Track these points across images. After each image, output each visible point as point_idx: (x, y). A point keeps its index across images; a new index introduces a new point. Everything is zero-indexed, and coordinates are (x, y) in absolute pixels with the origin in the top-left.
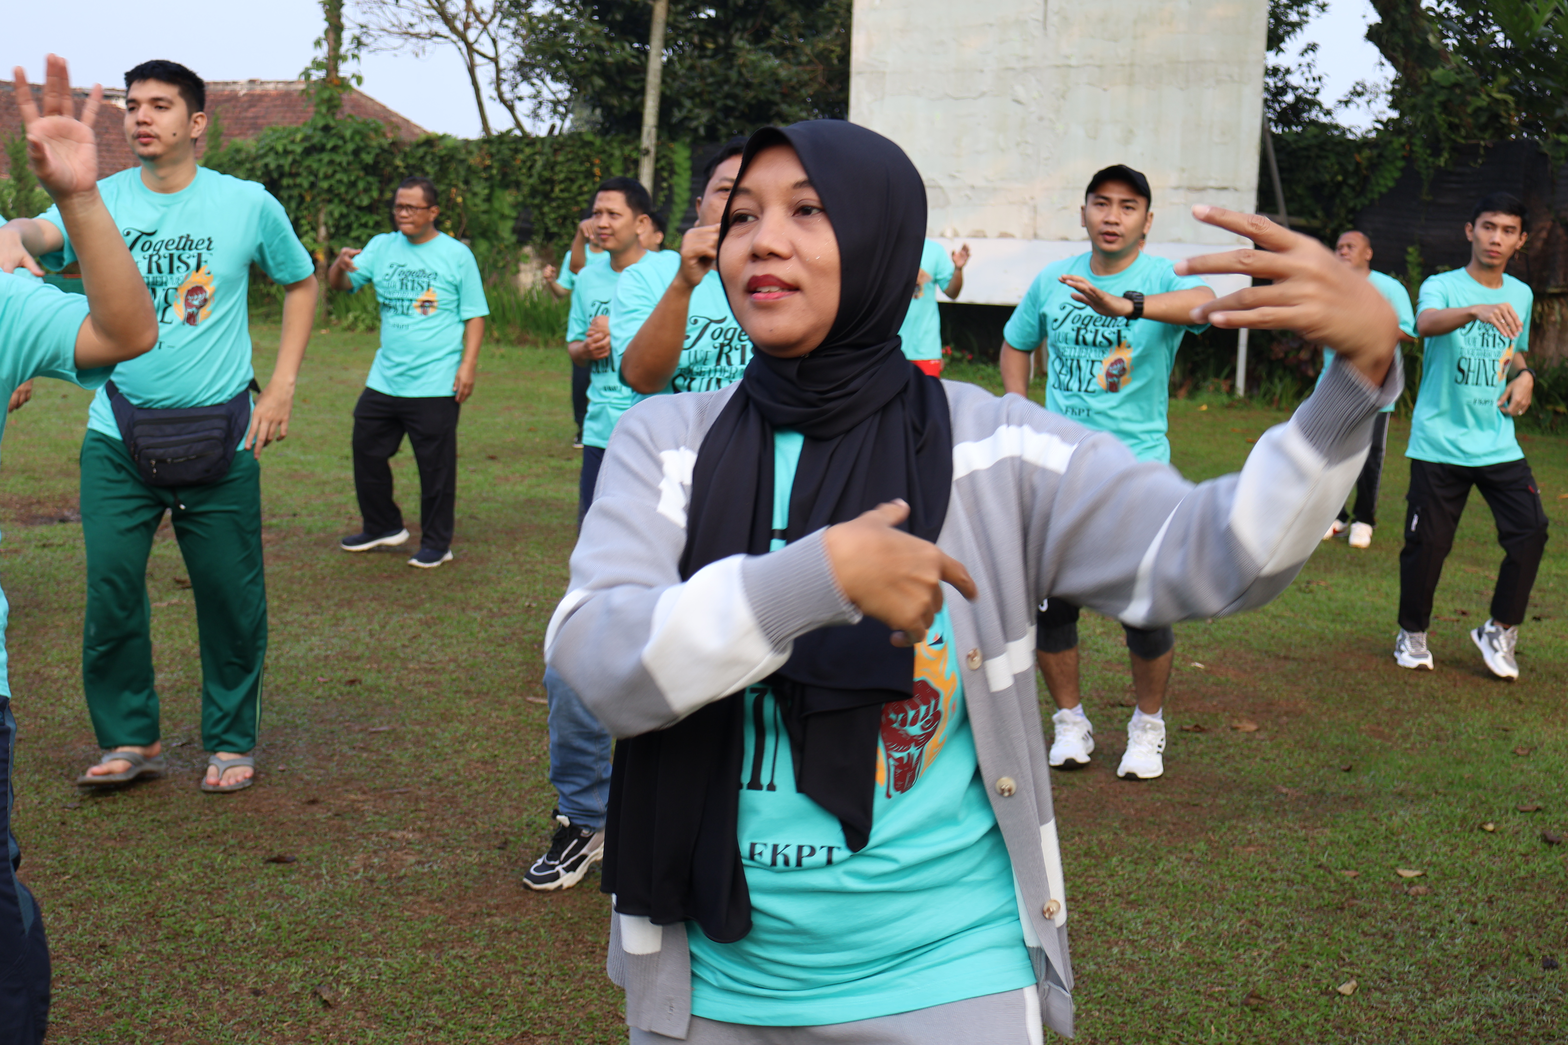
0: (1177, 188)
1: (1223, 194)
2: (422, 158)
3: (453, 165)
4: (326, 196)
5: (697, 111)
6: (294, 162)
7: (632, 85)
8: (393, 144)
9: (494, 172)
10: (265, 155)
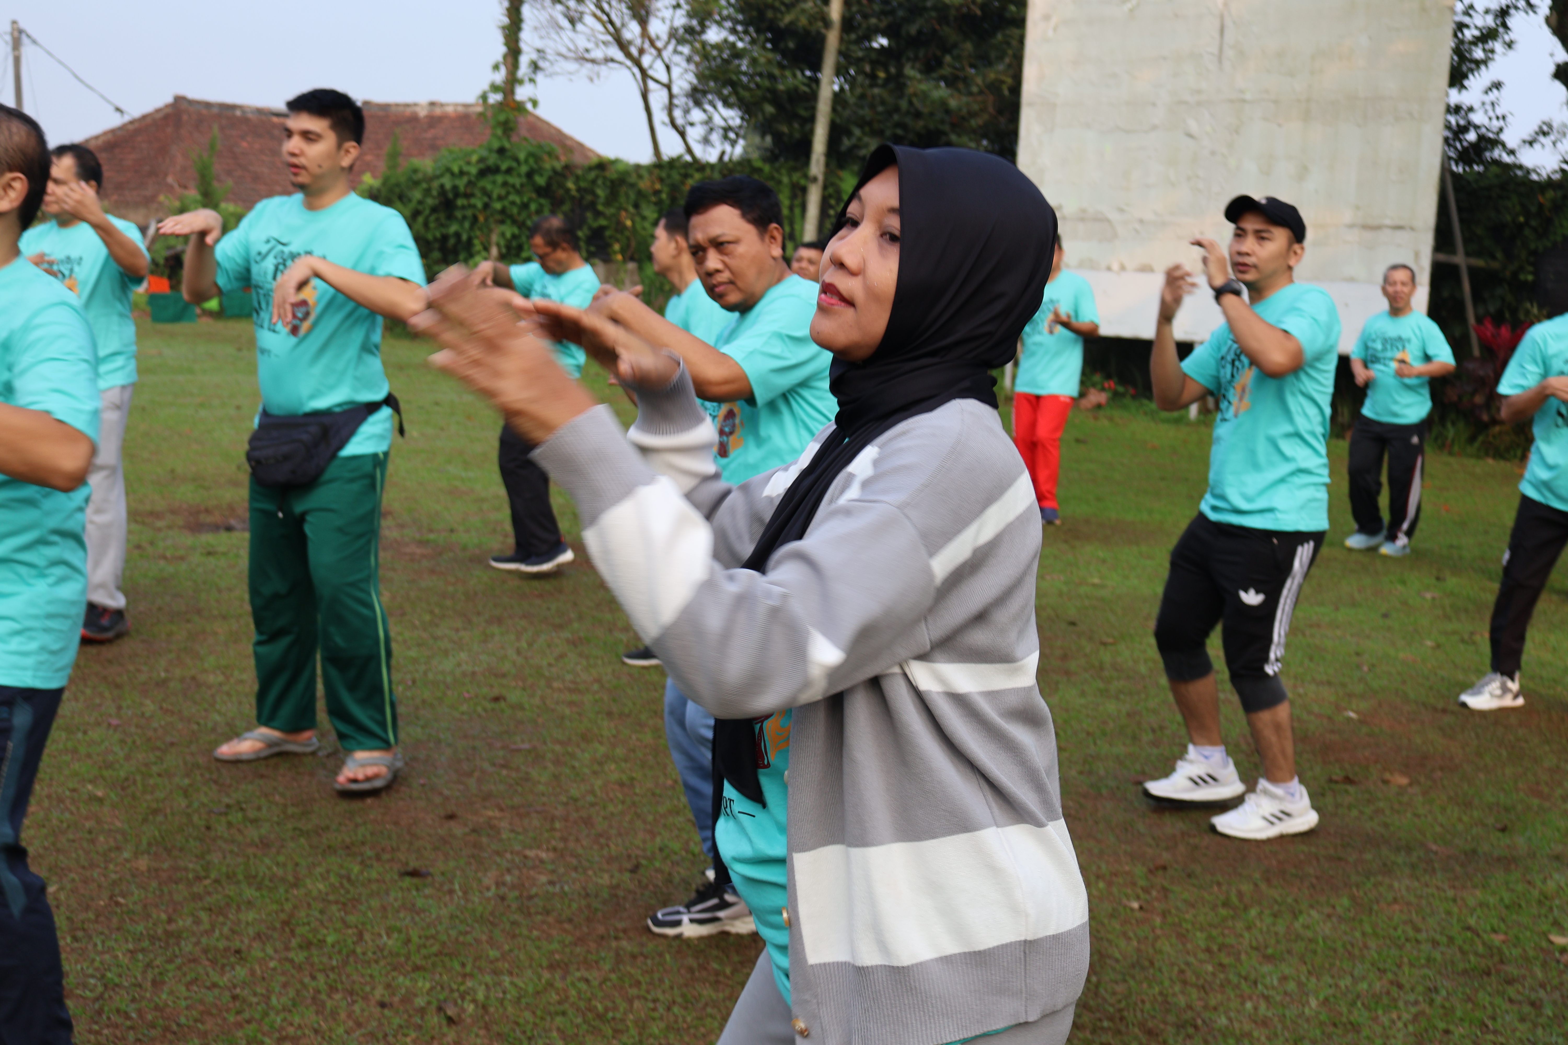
0: (1351, 226)
1: (1399, 234)
2: (594, 182)
3: (623, 189)
4: (498, 217)
5: (866, 139)
6: (470, 183)
7: (803, 113)
8: (567, 167)
9: (664, 196)
10: (441, 175)
